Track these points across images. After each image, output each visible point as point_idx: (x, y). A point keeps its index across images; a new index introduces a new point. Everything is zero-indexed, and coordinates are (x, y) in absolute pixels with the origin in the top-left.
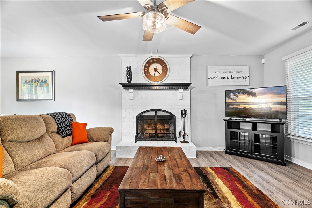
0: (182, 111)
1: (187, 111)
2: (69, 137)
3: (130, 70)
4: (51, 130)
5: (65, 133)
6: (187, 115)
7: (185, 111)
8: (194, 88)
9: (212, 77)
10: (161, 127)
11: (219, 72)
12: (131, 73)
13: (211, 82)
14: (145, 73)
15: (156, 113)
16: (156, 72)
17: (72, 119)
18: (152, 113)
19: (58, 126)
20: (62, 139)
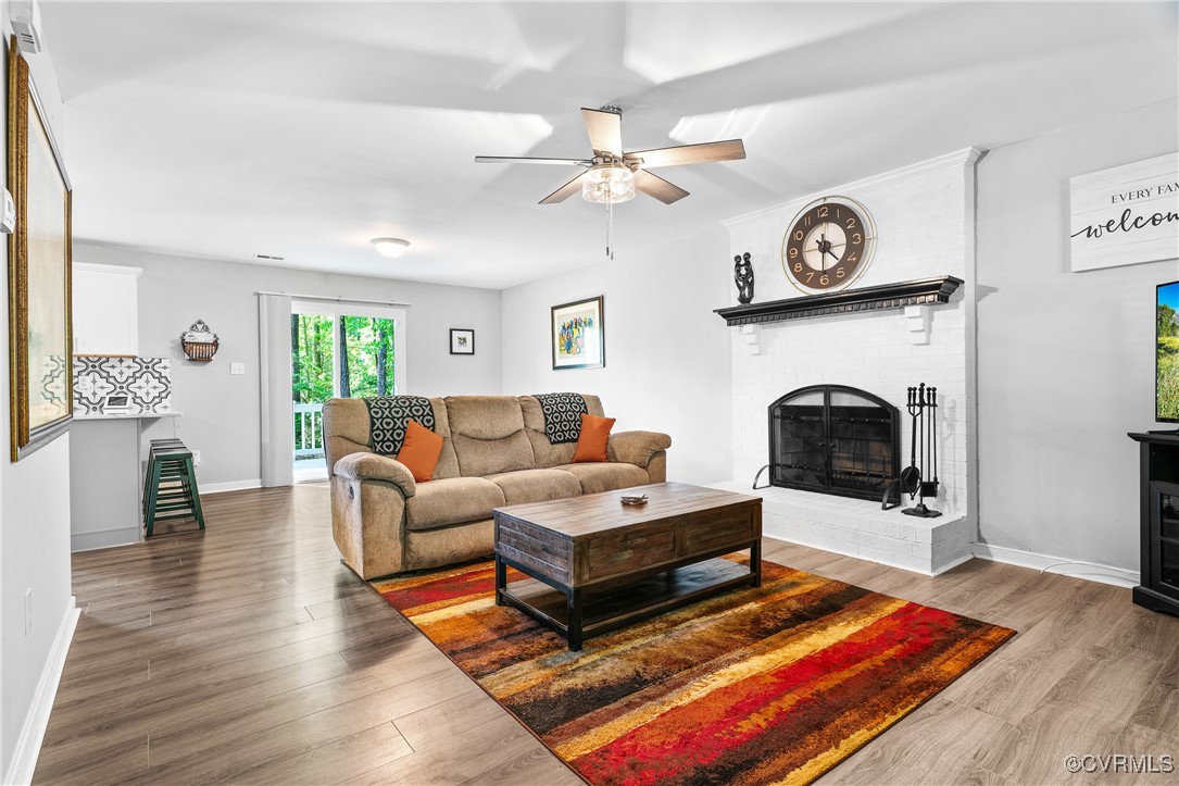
0: (910, 389)
1: (934, 389)
2: (570, 444)
3: (748, 263)
4: (533, 427)
5: (560, 436)
6: (935, 405)
7: (926, 392)
8: (995, 290)
9: (1090, 228)
10: (885, 453)
11: (1140, 194)
12: (750, 272)
13: (1085, 253)
14: (792, 263)
15: (827, 399)
16: (827, 255)
17: (585, 407)
18: (817, 400)
19: (546, 419)
20: (550, 446)
